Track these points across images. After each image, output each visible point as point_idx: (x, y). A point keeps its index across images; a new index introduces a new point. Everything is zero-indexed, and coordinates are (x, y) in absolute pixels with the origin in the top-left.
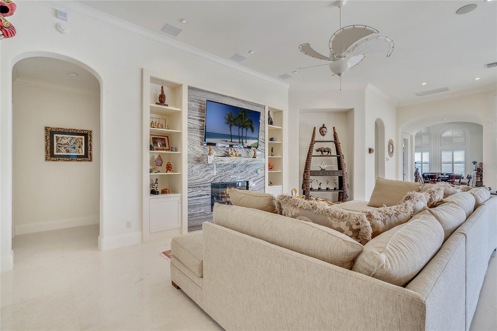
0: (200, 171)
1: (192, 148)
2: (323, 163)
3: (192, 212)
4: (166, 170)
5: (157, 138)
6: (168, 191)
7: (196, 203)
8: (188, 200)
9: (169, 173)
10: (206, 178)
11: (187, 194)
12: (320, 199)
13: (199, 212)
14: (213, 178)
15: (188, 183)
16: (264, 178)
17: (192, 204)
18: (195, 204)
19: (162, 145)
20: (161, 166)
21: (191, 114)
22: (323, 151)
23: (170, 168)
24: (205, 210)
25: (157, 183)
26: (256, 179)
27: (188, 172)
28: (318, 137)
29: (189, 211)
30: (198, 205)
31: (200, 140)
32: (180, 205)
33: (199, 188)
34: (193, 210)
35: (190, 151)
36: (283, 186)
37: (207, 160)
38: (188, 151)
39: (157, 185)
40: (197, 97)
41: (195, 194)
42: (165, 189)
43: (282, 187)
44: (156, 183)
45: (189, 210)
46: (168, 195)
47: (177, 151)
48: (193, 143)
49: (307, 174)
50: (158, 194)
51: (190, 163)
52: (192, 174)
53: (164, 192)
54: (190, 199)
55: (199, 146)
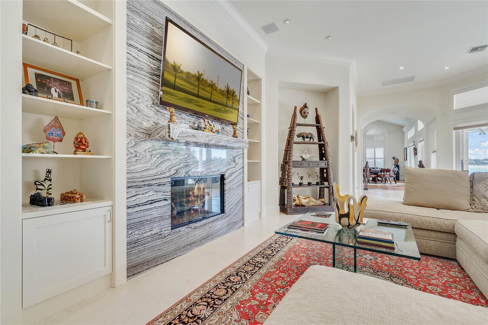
0: (151, 153)
1: (134, 106)
2: (305, 152)
3: (137, 235)
4: (74, 149)
5: (50, 77)
6: (78, 196)
7: (144, 216)
8: (127, 213)
9: (81, 155)
10: (163, 167)
11: (126, 200)
12: (302, 197)
13: (149, 234)
14: (175, 168)
15: (128, 178)
16: (242, 170)
17: (136, 220)
18: (143, 219)
19: (62, 94)
20: (61, 141)
21: (134, 37)
22: (305, 136)
23: (84, 145)
24: (161, 229)
25: (50, 180)
26: (234, 171)
27: (127, 154)
28: (300, 119)
29: (129, 235)
30: (147, 221)
31: (152, 95)
32: (108, 226)
33: (150, 187)
34: (137, 232)
35: (130, 111)
36: (261, 181)
37: (169, 132)
38: (128, 113)
39: (49, 183)
40: (146, 8)
41: (142, 199)
42: (72, 193)
43: (261, 183)
44: (45, 179)
45: (130, 232)
46: (78, 206)
47: (101, 108)
48: (138, 98)
49: (289, 166)
50: (49, 205)
51: (130, 138)
52: (134, 159)
53: (67, 198)
54: (130, 210)
55: (149, 106)
